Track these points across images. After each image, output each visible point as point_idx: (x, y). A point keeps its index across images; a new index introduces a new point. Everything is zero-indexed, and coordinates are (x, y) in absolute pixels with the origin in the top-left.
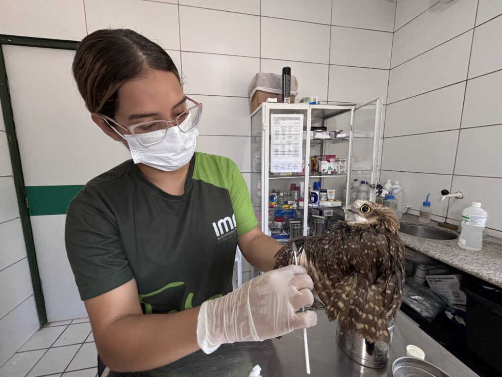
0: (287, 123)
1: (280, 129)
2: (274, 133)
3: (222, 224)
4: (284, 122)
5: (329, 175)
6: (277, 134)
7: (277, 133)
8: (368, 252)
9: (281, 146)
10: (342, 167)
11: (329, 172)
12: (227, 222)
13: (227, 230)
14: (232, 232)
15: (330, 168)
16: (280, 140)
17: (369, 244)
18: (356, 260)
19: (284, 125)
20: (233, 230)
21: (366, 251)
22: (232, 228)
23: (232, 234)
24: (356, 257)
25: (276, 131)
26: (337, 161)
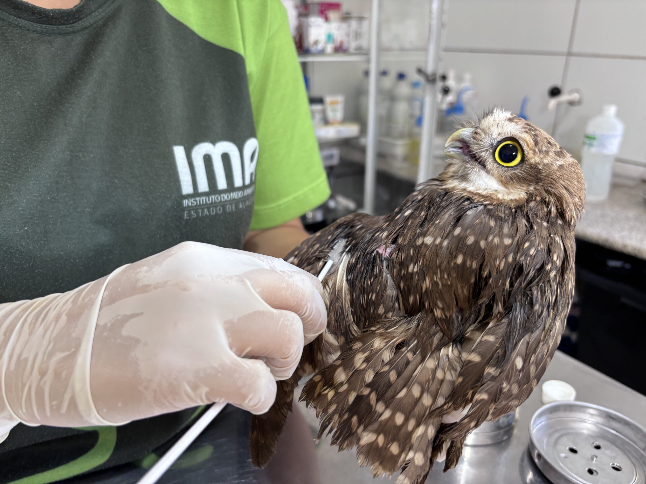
3: (208, 160)
5: (329, 55)
8: (464, 262)
10: (358, 35)
11: (329, 48)
12: (226, 158)
13: (222, 184)
14: (234, 195)
15: (330, 38)
17: (471, 240)
18: (432, 280)
20: (239, 189)
21: (460, 260)
22: (238, 182)
23: (236, 202)
24: (436, 273)
26: (346, 18)
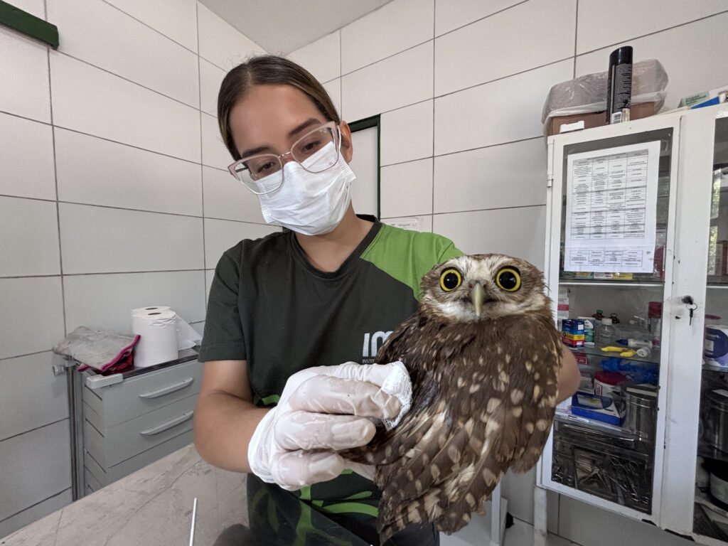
0: (608, 167)
1: (589, 180)
2: (575, 191)
3: (380, 340)
4: (601, 165)
6: (582, 193)
7: (583, 190)
9: (593, 215)
16: (590, 203)
19: (601, 171)
25: (580, 186)
